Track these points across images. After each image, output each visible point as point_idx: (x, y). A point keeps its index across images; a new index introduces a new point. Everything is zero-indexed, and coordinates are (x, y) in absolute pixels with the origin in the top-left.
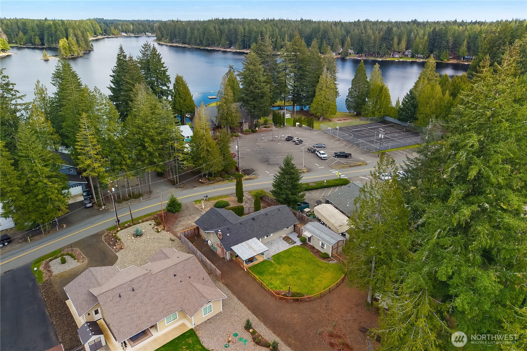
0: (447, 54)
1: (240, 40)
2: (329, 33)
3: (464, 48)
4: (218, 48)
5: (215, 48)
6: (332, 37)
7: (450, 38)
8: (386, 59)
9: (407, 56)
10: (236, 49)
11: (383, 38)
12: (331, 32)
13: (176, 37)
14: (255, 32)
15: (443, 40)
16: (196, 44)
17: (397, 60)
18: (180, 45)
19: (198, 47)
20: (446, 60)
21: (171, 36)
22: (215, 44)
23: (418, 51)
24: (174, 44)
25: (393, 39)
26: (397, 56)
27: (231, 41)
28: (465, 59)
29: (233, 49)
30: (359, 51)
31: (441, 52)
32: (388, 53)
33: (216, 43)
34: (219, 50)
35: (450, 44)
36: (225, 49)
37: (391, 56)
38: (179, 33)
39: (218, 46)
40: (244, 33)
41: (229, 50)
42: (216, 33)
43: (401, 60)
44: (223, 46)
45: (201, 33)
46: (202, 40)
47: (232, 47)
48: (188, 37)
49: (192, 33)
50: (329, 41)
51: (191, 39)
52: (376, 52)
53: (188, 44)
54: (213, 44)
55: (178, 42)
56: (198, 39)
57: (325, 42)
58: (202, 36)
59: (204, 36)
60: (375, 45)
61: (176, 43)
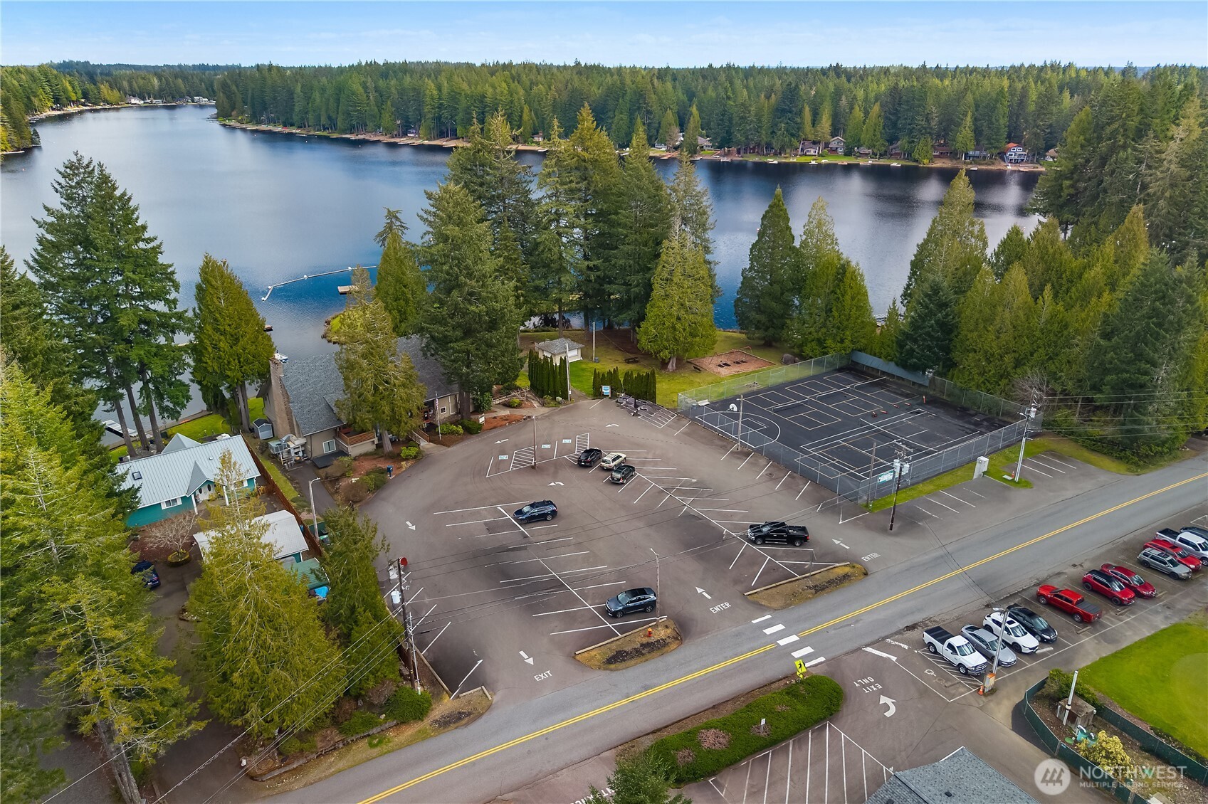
0: (929, 147)
1: (429, 116)
2: (649, 98)
3: (965, 134)
4: (376, 135)
5: (367, 137)
6: (655, 108)
7: (934, 108)
8: (787, 161)
9: (834, 151)
10: (420, 138)
11: (777, 110)
12: (653, 96)
13: (265, 109)
14: (467, 96)
15: (918, 114)
16: (318, 125)
17: (813, 162)
18: (279, 129)
19: (325, 134)
20: (926, 161)
21: (253, 106)
22: (366, 125)
23: (859, 140)
24: (264, 127)
25: (801, 112)
26: (812, 153)
27: (407, 117)
28: (970, 157)
29: (413, 138)
30: (723, 142)
31: (913, 142)
32: (791, 145)
33: (371, 125)
34: (379, 141)
35: (933, 124)
36: (393, 137)
37: (800, 153)
38: (275, 98)
39: (374, 131)
40: (440, 99)
41: (402, 141)
42: (368, 97)
43: (823, 161)
44: (388, 131)
45: (331, 99)
46: (334, 117)
47: (410, 133)
48: (297, 109)
49: (308, 98)
50: (649, 118)
51: (306, 113)
52: (763, 143)
53: (300, 127)
54: (360, 126)
55: (273, 121)
56: (323, 113)
57: (639, 120)
58: (332, 104)
59: (338, 106)
60: (760, 127)
61: (269, 124)
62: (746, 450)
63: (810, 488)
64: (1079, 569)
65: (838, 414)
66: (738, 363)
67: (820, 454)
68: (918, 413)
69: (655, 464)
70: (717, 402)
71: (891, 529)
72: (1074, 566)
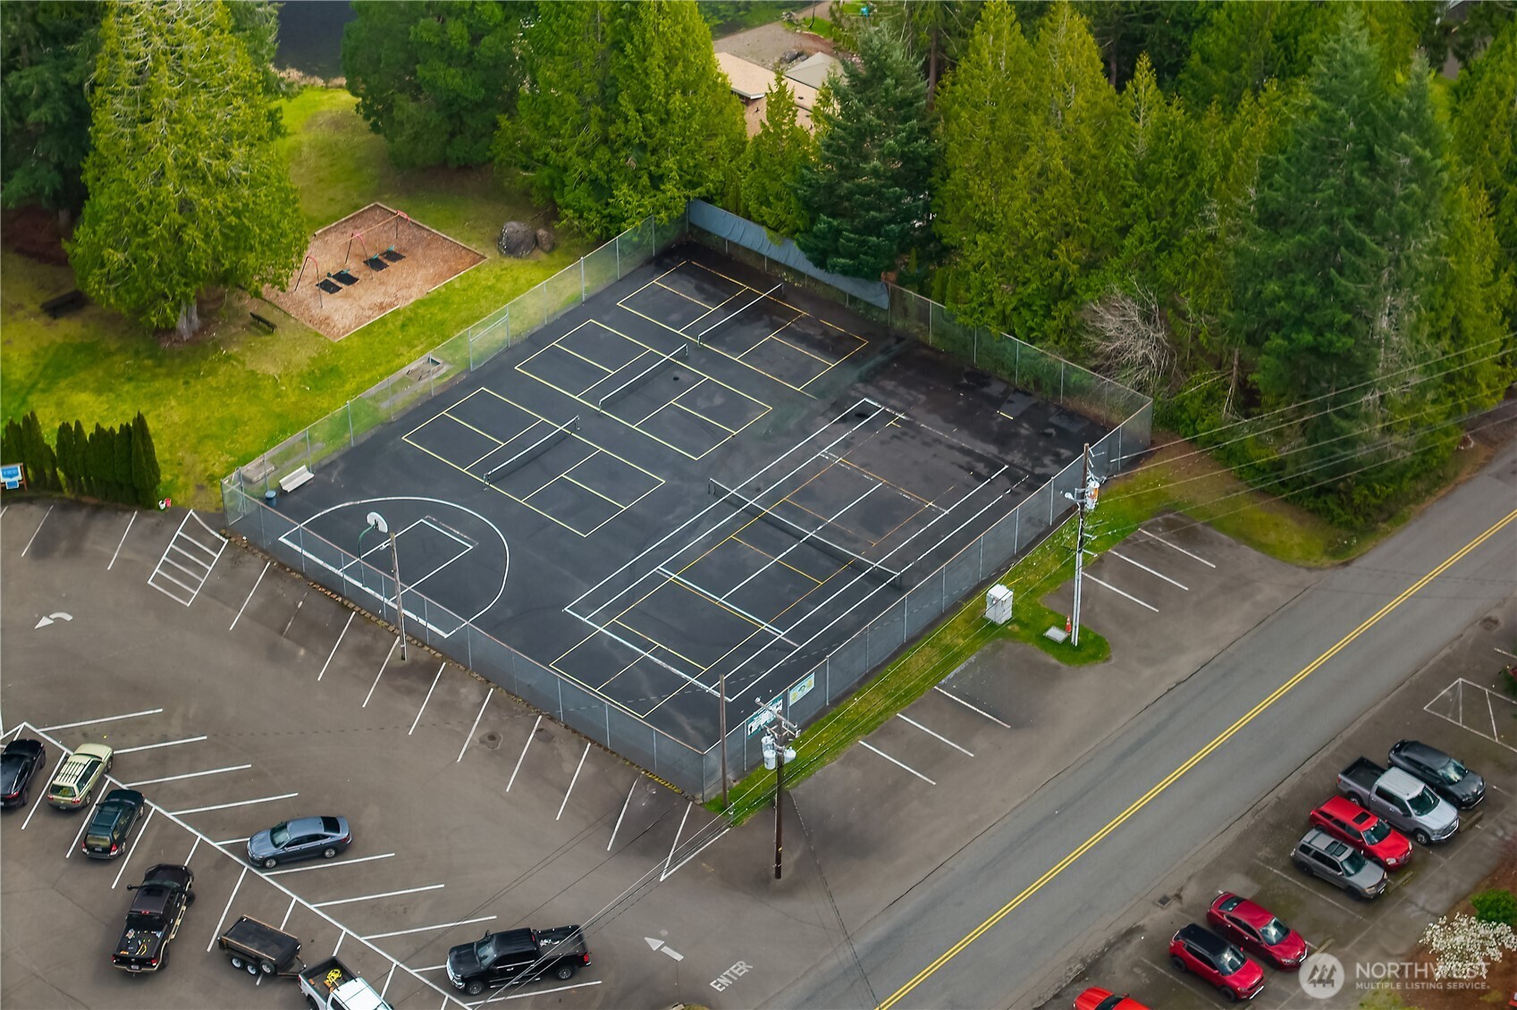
62: (425, 654)
63: (592, 769)
64: (1174, 906)
65: (657, 458)
66: (375, 264)
67: (614, 628)
68: (861, 415)
69: (192, 757)
70: (332, 464)
71: (778, 875)
72: (1164, 901)
